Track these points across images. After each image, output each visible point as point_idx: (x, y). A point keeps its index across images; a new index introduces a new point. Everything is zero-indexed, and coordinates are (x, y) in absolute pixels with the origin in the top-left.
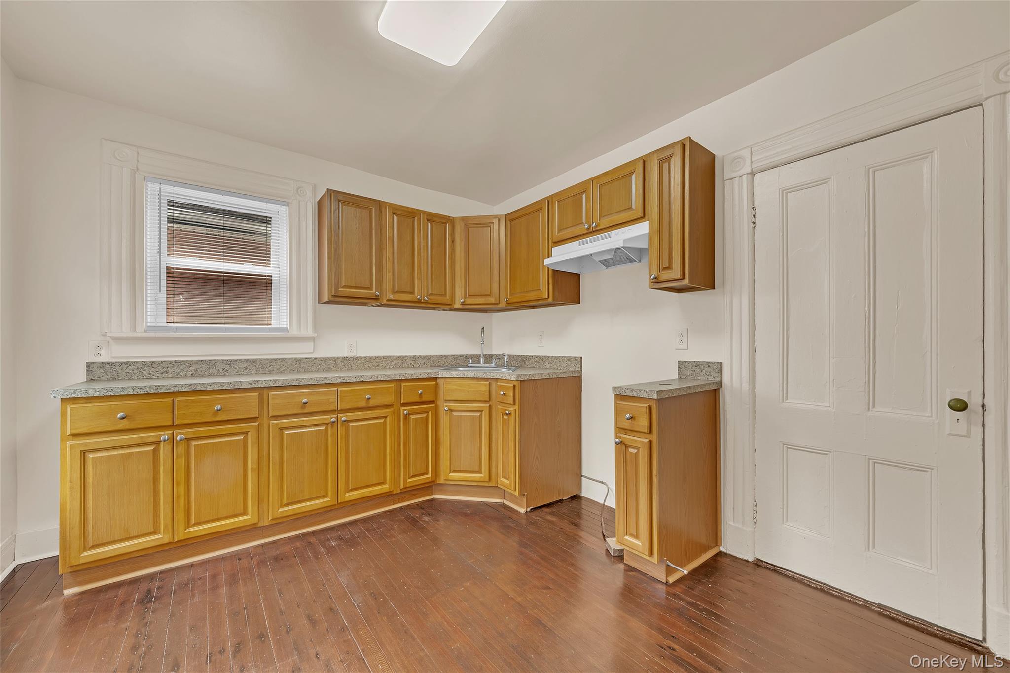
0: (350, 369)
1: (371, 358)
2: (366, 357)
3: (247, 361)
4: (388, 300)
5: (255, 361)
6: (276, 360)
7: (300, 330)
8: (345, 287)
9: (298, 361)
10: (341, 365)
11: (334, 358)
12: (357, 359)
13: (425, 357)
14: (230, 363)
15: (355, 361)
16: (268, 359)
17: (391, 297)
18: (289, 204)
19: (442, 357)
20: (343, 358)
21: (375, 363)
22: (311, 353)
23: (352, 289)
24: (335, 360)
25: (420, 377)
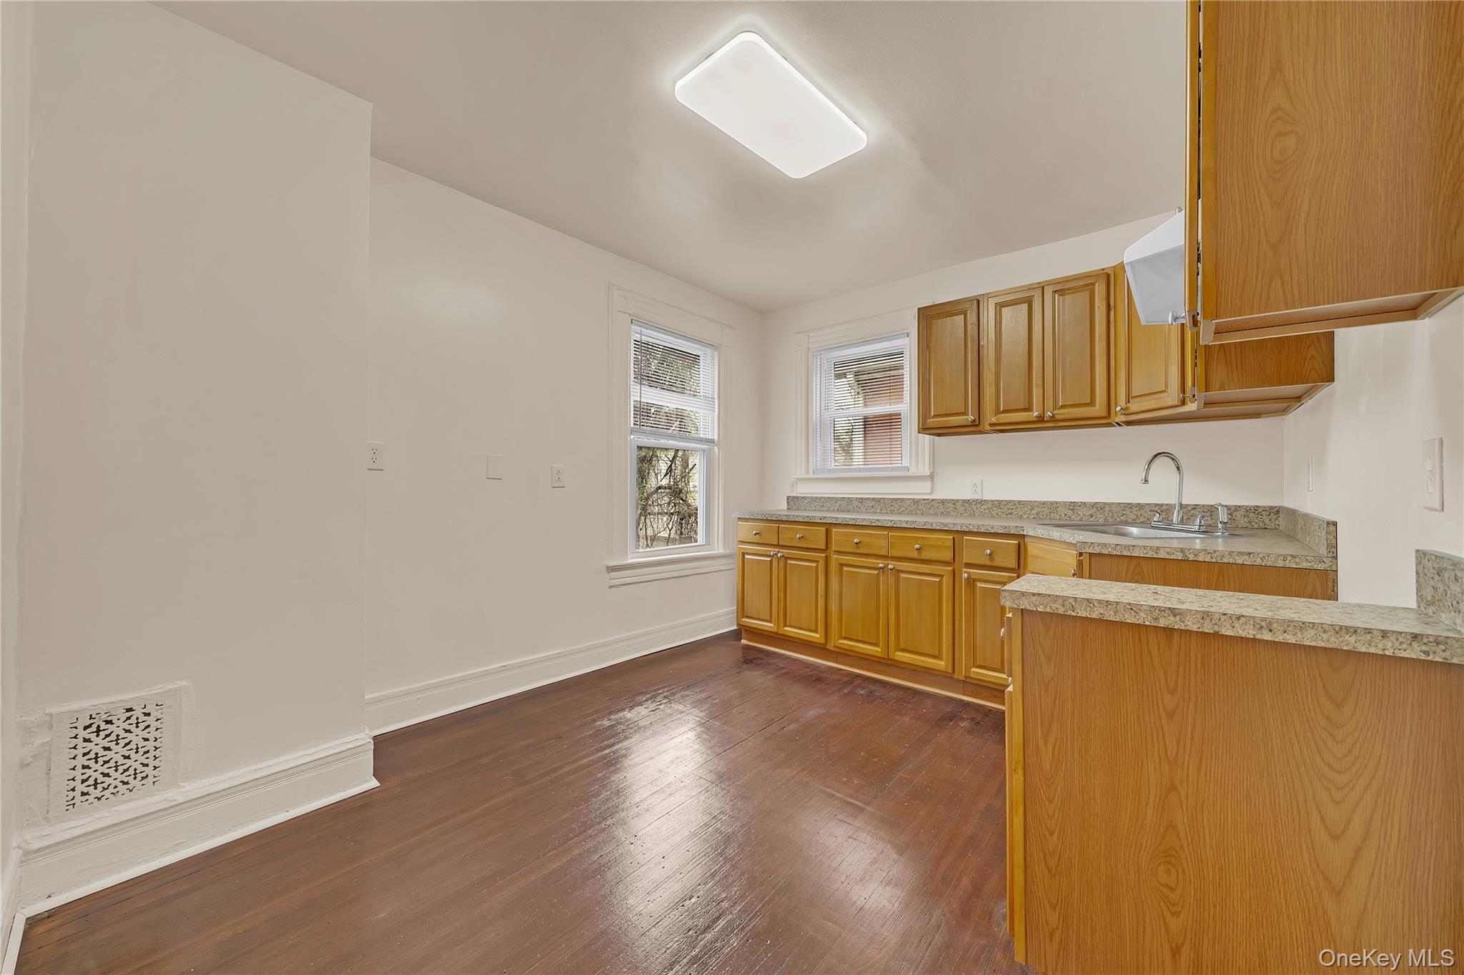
0: (973, 515)
1: (1000, 502)
2: (993, 501)
3: (873, 499)
4: (991, 425)
5: (879, 500)
6: (896, 500)
7: (918, 469)
8: (935, 416)
9: (916, 502)
10: (961, 509)
11: (953, 500)
12: (982, 502)
13: (1094, 505)
14: (861, 500)
15: (978, 506)
16: (889, 499)
17: (994, 420)
18: (910, 335)
19: (1130, 506)
20: (964, 501)
21: (1006, 509)
22: (927, 494)
23: (943, 417)
24: (954, 502)
25: (992, 531)
